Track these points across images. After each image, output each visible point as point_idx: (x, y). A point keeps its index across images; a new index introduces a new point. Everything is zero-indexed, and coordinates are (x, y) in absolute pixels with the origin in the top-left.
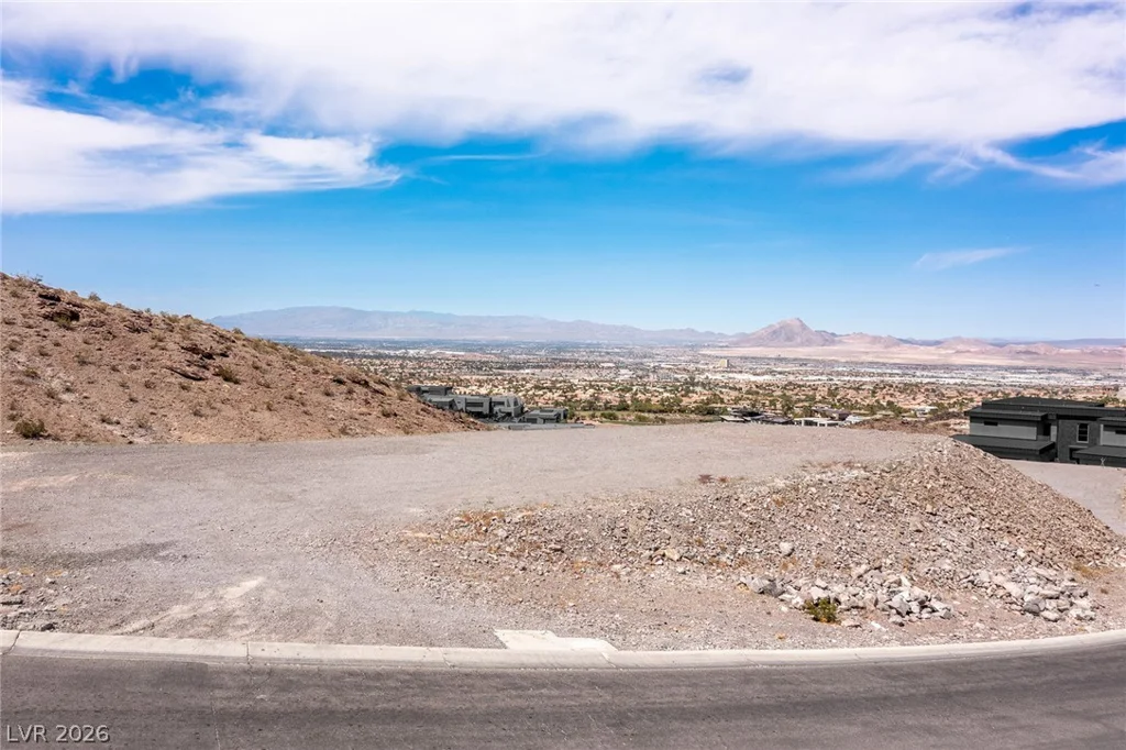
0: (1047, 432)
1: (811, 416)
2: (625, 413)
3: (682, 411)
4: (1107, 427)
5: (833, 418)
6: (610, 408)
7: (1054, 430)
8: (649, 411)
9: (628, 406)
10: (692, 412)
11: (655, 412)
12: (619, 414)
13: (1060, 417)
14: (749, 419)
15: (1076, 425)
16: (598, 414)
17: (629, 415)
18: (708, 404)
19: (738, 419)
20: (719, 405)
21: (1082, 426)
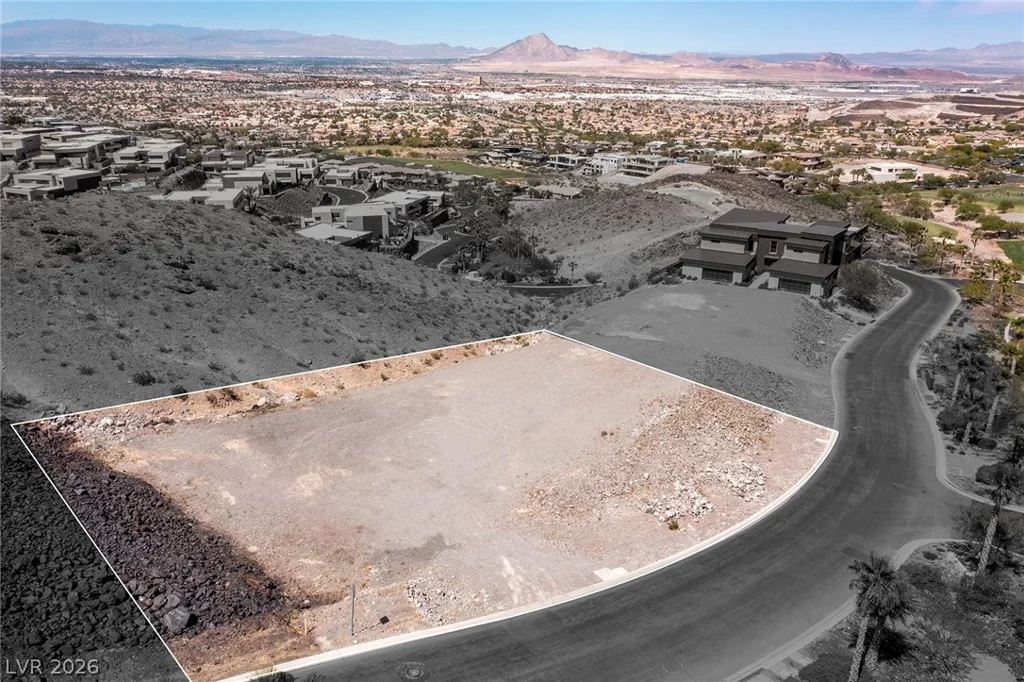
0: (750, 248)
1: (564, 152)
2: (398, 148)
3: (448, 145)
4: (788, 248)
5: (581, 154)
6: (383, 142)
7: (755, 244)
8: (420, 146)
9: (399, 140)
10: (459, 145)
11: (426, 147)
12: (393, 149)
13: (759, 236)
14: (510, 154)
15: (770, 241)
16: (374, 149)
17: (401, 151)
18: (471, 137)
19: (500, 155)
20: (482, 138)
21: (773, 243)
